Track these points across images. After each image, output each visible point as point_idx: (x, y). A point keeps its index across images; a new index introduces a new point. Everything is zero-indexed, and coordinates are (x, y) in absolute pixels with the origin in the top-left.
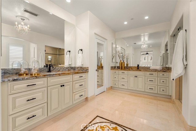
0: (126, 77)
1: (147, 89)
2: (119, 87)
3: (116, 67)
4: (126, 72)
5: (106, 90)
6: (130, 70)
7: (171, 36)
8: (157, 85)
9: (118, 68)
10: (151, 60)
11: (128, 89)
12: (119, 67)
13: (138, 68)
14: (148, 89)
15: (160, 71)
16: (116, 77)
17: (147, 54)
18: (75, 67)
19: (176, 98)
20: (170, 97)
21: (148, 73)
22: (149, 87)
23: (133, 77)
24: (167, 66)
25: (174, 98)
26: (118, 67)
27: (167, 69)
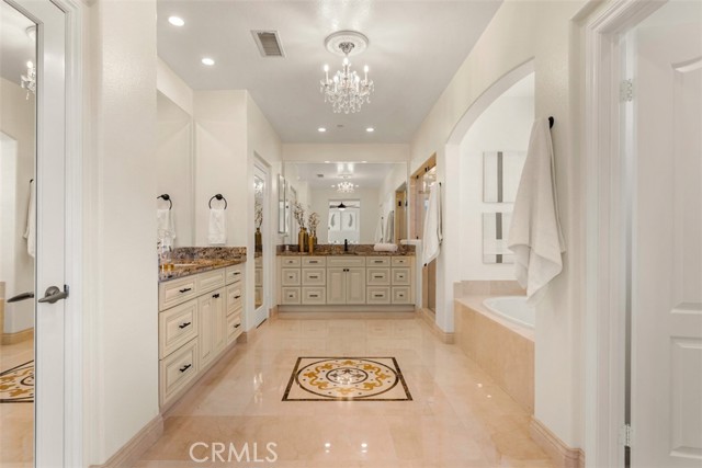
0: (322, 272)
1: (371, 299)
2: (304, 303)
3: (287, 248)
4: (320, 259)
5: (268, 316)
6: (331, 254)
7: (412, 177)
8: (391, 286)
9: (295, 249)
10: (350, 225)
11: (326, 305)
12: (299, 246)
13: (346, 250)
14: (373, 297)
15: (394, 254)
16: (294, 275)
17: (342, 206)
18: (193, 249)
19: (423, 306)
20: (412, 309)
21: (372, 260)
22: (374, 293)
23: (337, 272)
24: (403, 242)
25: (421, 306)
26: (291, 246)
27: (407, 250)
